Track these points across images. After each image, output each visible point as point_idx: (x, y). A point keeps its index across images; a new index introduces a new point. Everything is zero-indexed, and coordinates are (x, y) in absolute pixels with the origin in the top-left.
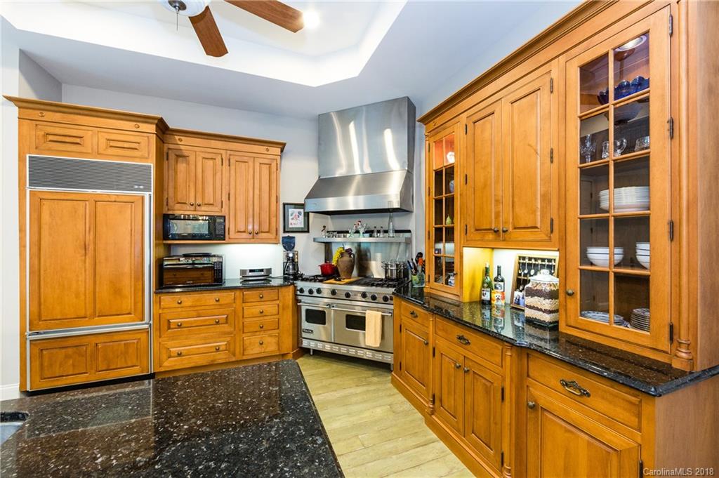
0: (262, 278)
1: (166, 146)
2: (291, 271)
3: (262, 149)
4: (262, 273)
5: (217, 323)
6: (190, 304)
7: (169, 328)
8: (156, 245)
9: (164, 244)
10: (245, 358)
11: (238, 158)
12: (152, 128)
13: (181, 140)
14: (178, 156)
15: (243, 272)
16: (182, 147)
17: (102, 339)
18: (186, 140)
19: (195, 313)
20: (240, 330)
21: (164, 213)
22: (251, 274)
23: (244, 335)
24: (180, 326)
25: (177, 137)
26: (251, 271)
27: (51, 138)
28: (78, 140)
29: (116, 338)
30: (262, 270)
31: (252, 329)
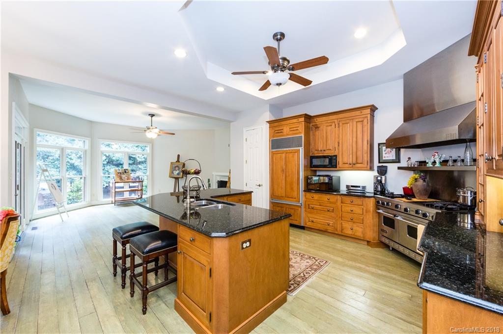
0: (359, 191)
1: (311, 124)
2: (379, 189)
3: (358, 113)
4: (359, 189)
5: (328, 211)
6: (316, 198)
7: (309, 208)
8: (304, 170)
9: (311, 170)
11: (344, 122)
12: (303, 119)
13: (317, 120)
14: (316, 128)
15: (348, 187)
16: (317, 123)
17: (288, 206)
18: (319, 120)
19: (319, 204)
20: (340, 217)
21: (311, 155)
22: (352, 188)
23: (342, 221)
24: (313, 208)
25: (315, 119)
26: (352, 186)
27: (276, 132)
28: (282, 131)
29: (291, 207)
30: (359, 187)
31: (346, 219)
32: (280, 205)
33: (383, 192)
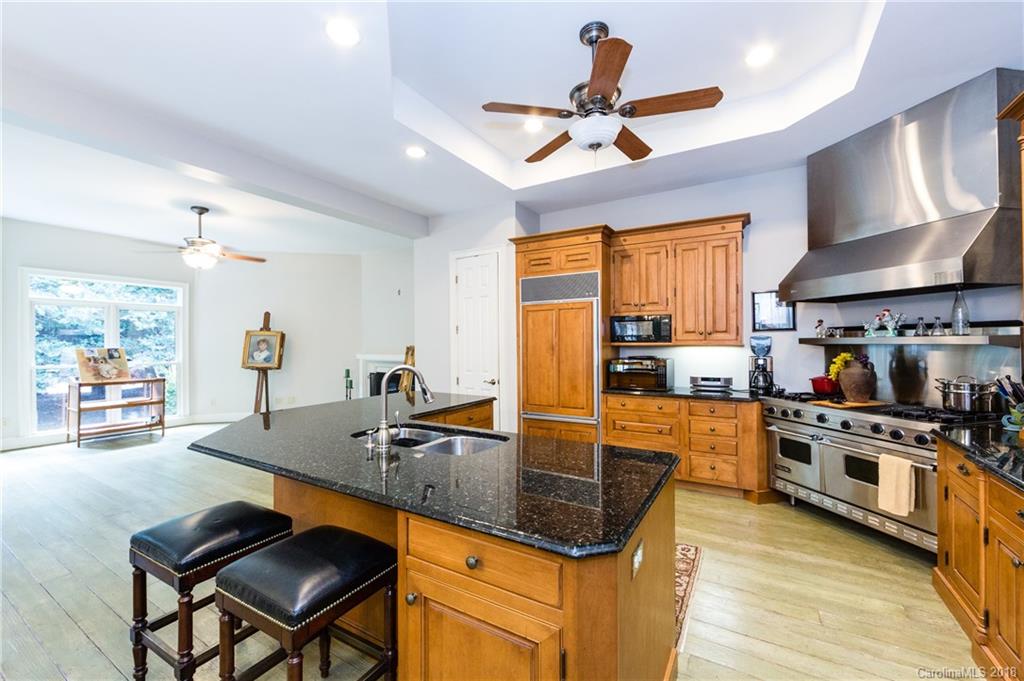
0: (719, 389)
1: (612, 249)
2: (761, 383)
3: (716, 228)
4: (719, 383)
5: (660, 432)
6: (632, 407)
7: (614, 429)
8: (603, 347)
9: (613, 347)
10: (691, 479)
11: (685, 247)
12: (598, 237)
13: (625, 240)
14: (623, 257)
15: (694, 380)
16: (626, 247)
17: (563, 427)
18: (630, 239)
19: (637, 418)
20: (685, 446)
21: (612, 315)
22: (703, 383)
23: (691, 453)
24: (623, 428)
25: (622, 238)
26: (704, 379)
27: (533, 263)
28: (548, 261)
29: (574, 428)
30: (719, 380)
31: (699, 448)
32: (546, 425)
33: (769, 390)
